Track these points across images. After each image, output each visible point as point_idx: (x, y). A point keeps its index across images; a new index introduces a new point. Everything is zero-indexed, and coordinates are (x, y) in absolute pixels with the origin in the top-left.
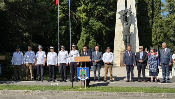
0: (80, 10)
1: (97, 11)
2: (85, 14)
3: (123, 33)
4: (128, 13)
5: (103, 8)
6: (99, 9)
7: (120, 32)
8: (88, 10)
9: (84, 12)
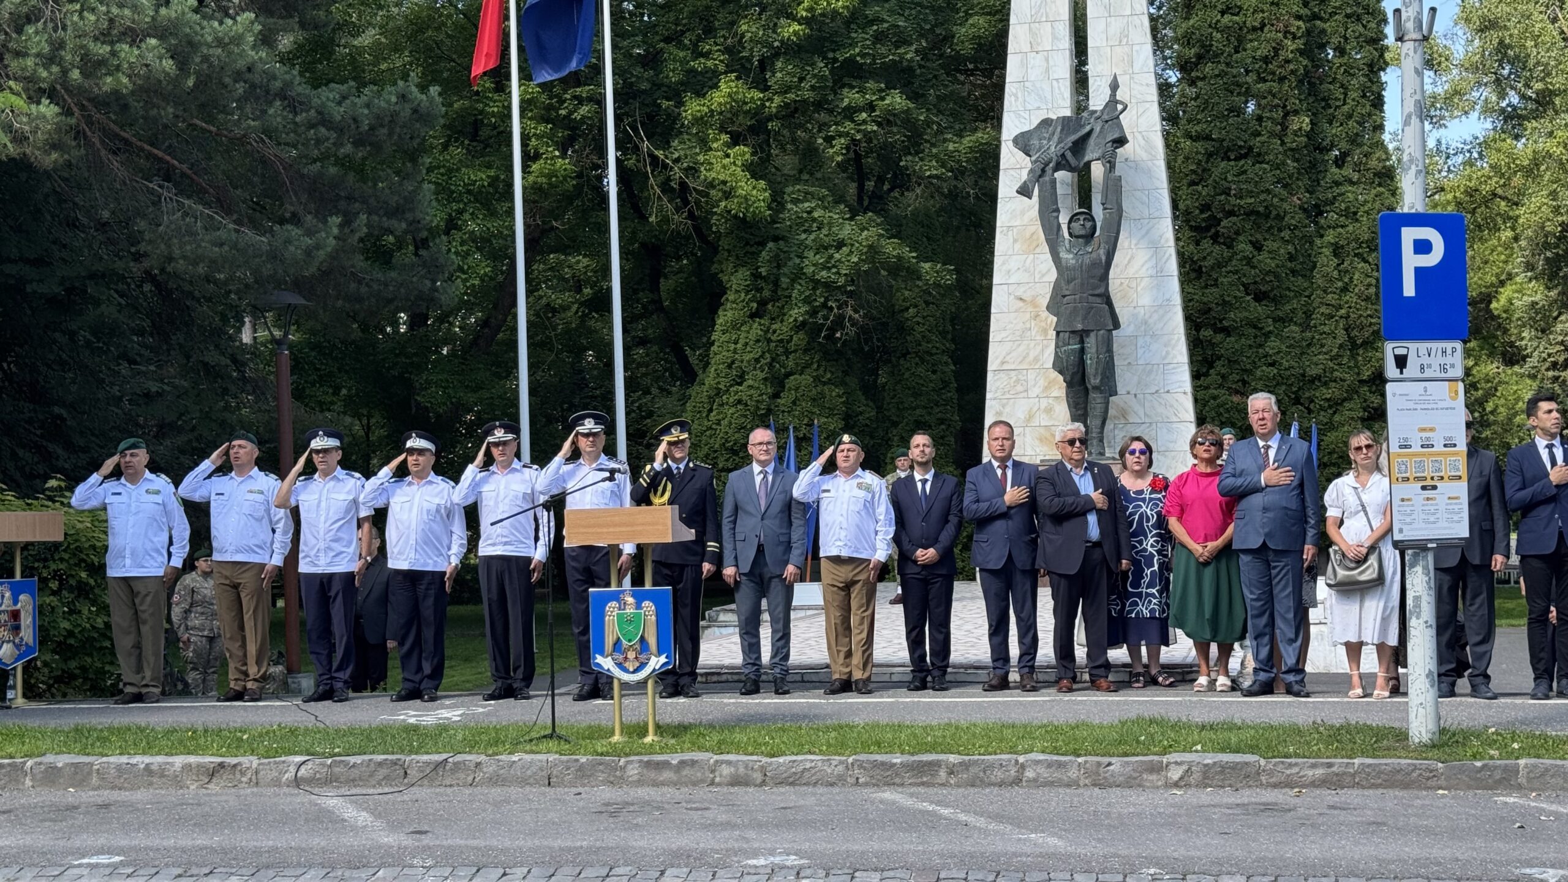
0: (699, 120)
1: (849, 126)
2: (743, 152)
3: (1054, 307)
4: (1092, 141)
5: (896, 100)
6: (860, 110)
7: (1033, 303)
8: (770, 118)
9: (736, 140)
